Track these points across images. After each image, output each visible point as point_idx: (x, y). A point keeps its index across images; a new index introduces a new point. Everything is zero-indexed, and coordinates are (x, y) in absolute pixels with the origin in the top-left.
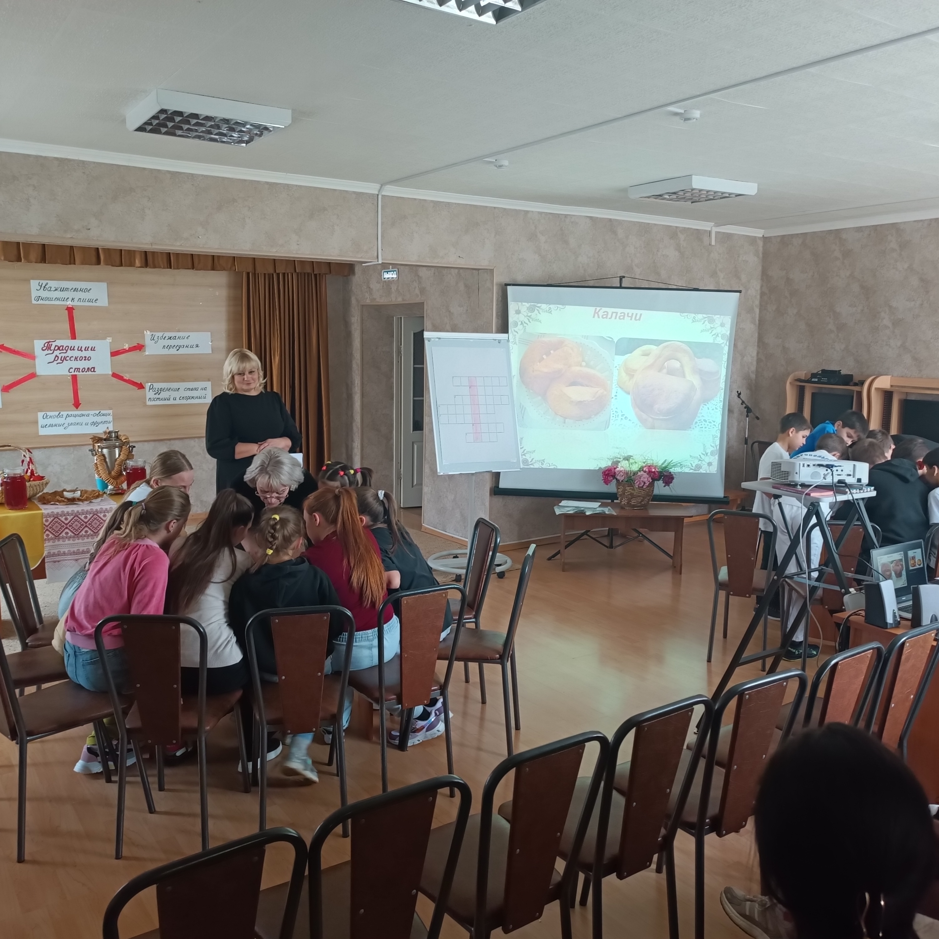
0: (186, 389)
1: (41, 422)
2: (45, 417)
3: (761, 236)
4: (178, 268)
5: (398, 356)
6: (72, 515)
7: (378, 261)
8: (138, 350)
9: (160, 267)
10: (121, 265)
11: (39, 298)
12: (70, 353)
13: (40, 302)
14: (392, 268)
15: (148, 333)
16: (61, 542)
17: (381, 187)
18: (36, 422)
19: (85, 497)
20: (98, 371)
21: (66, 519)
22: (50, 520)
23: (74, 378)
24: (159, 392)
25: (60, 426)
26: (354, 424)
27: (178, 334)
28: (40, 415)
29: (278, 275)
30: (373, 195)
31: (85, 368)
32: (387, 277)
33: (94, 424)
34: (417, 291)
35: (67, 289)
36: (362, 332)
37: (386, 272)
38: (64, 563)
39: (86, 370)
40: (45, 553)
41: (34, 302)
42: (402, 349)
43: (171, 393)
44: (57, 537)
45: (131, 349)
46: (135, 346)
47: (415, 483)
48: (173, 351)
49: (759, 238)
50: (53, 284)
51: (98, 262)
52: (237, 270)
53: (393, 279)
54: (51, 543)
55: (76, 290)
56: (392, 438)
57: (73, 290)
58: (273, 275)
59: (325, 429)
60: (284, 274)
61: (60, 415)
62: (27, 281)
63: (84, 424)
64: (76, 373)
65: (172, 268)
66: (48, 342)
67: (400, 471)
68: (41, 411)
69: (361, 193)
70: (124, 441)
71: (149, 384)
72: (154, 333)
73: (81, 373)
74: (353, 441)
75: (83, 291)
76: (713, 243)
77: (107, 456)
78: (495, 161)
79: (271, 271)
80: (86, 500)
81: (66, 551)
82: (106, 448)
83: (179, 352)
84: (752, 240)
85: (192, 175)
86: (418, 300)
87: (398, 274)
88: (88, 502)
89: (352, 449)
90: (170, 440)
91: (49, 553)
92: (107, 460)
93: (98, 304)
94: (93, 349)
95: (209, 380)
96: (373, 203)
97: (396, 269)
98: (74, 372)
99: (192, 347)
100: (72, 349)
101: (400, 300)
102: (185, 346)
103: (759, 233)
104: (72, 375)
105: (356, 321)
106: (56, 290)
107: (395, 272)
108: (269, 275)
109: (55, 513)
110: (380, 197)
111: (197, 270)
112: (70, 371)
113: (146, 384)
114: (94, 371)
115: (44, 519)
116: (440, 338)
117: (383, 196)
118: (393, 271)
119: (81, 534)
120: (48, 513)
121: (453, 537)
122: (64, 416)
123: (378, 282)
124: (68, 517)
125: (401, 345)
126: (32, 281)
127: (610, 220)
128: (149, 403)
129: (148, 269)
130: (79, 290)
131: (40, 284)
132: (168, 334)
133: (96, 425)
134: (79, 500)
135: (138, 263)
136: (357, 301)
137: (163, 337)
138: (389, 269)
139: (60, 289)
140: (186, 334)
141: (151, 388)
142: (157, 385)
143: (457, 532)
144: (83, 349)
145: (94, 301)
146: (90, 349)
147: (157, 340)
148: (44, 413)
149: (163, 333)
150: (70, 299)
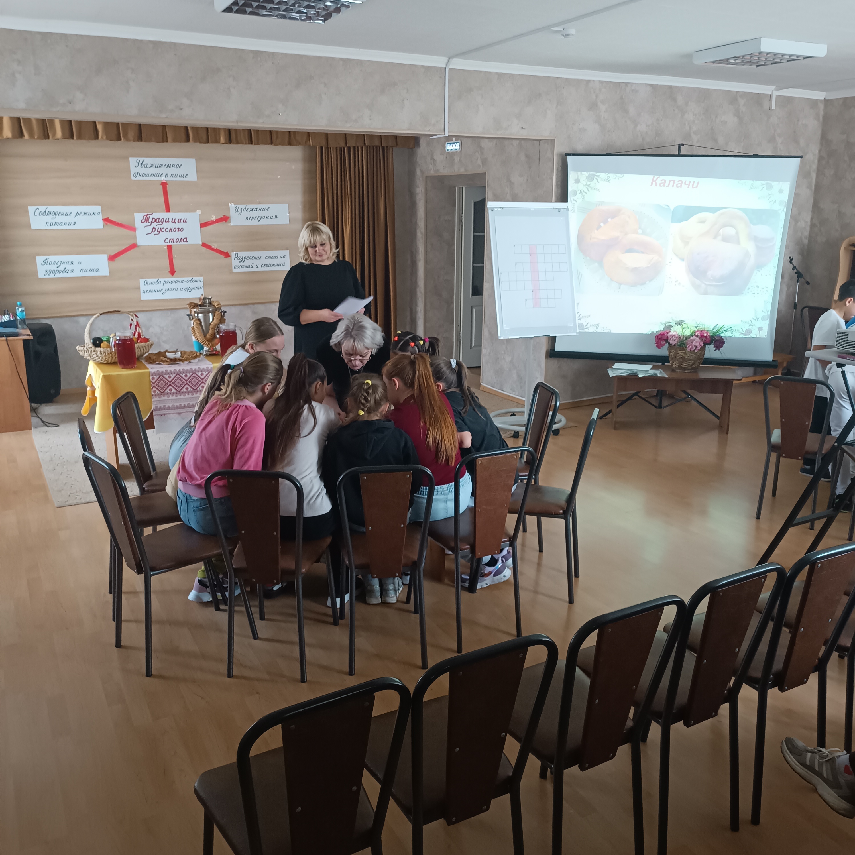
0: (267, 258)
1: (143, 288)
2: (147, 283)
3: (823, 99)
4: (258, 144)
5: (459, 224)
6: (175, 374)
7: (445, 134)
8: (224, 222)
9: (242, 143)
10: (208, 142)
11: (137, 174)
12: (165, 225)
13: (139, 178)
14: (455, 140)
15: (232, 206)
16: (166, 398)
17: (448, 61)
18: (139, 288)
19: (185, 357)
20: (190, 241)
21: (170, 377)
22: (156, 378)
23: (170, 247)
24: (244, 260)
25: (158, 291)
26: (418, 289)
27: (259, 206)
28: (142, 281)
29: (349, 148)
30: (441, 68)
31: (178, 239)
32: (450, 149)
33: (187, 289)
34: (479, 162)
35: (161, 166)
36: (426, 202)
37: (449, 144)
38: (169, 416)
39: (179, 241)
40: (153, 407)
41: (133, 178)
42: (463, 218)
43: (254, 261)
44: (163, 393)
45: (218, 221)
46: (221, 218)
47: (473, 345)
48: (255, 222)
49: (821, 101)
50: (148, 161)
51: (188, 140)
52: (311, 145)
53: (456, 151)
54: (157, 399)
55: (169, 166)
56: (453, 303)
57: (166, 166)
58: (344, 148)
59: (392, 294)
60: (354, 147)
61: (158, 281)
62: (126, 158)
63: (179, 290)
64: (170, 243)
65: (253, 144)
66: (146, 215)
67: (460, 334)
68: (142, 278)
69: (429, 67)
70: (217, 307)
71: (235, 253)
72: (238, 206)
73: (175, 243)
74: (416, 305)
75: (175, 167)
76: (773, 107)
77: (202, 320)
78: (562, 30)
79: (342, 144)
80: (186, 360)
81: (171, 405)
82: (201, 313)
83: (259, 223)
84: (814, 103)
85: (273, 53)
86: (480, 171)
87: (461, 146)
88: (188, 362)
89: (416, 312)
90: (253, 304)
91: (156, 407)
92: (203, 324)
93: (188, 179)
94: (185, 221)
95: (287, 249)
96: (441, 77)
97: (459, 141)
98: (169, 242)
99: (271, 218)
100: (167, 221)
101: (462, 171)
102: (265, 218)
103: (820, 96)
104: (168, 245)
105: (420, 191)
106: (151, 166)
107: (458, 144)
108: (340, 148)
109: (160, 372)
110: (447, 70)
111: (275, 145)
112: (166, 242)
113: (232, 253)
114: (186, 241)
115: (151, 377)
116: (502, 208)
117: (450, 69)
118: (457, 143)
119: (182, 390)
120: (154, 372)
121: (509, 396)
122: (162, 283)
123: (442, 154)
124: (171, 375)
125: (462, 214)
126: (130, 158)
127: (670, 87)
128: (235, 270)
129: (232, 146)
130: (171, 166)
131: (138, 162)
132: (250, 206)
133: (189, 291)
134: (180, 360)
135: (222, 139)
136: (422, 172)
137: (246, 209)
138: (453, 140)
139: (155, 165)
140: (266, 206)
141: (236, 256)
142: (242, 254)
143: (514, 391)
144: (176, 221)
145: (184, 176)
146: (182, 221)
147: (240, 212)
148: (144, 280)
149: (246, 205)
150: (164, 175)
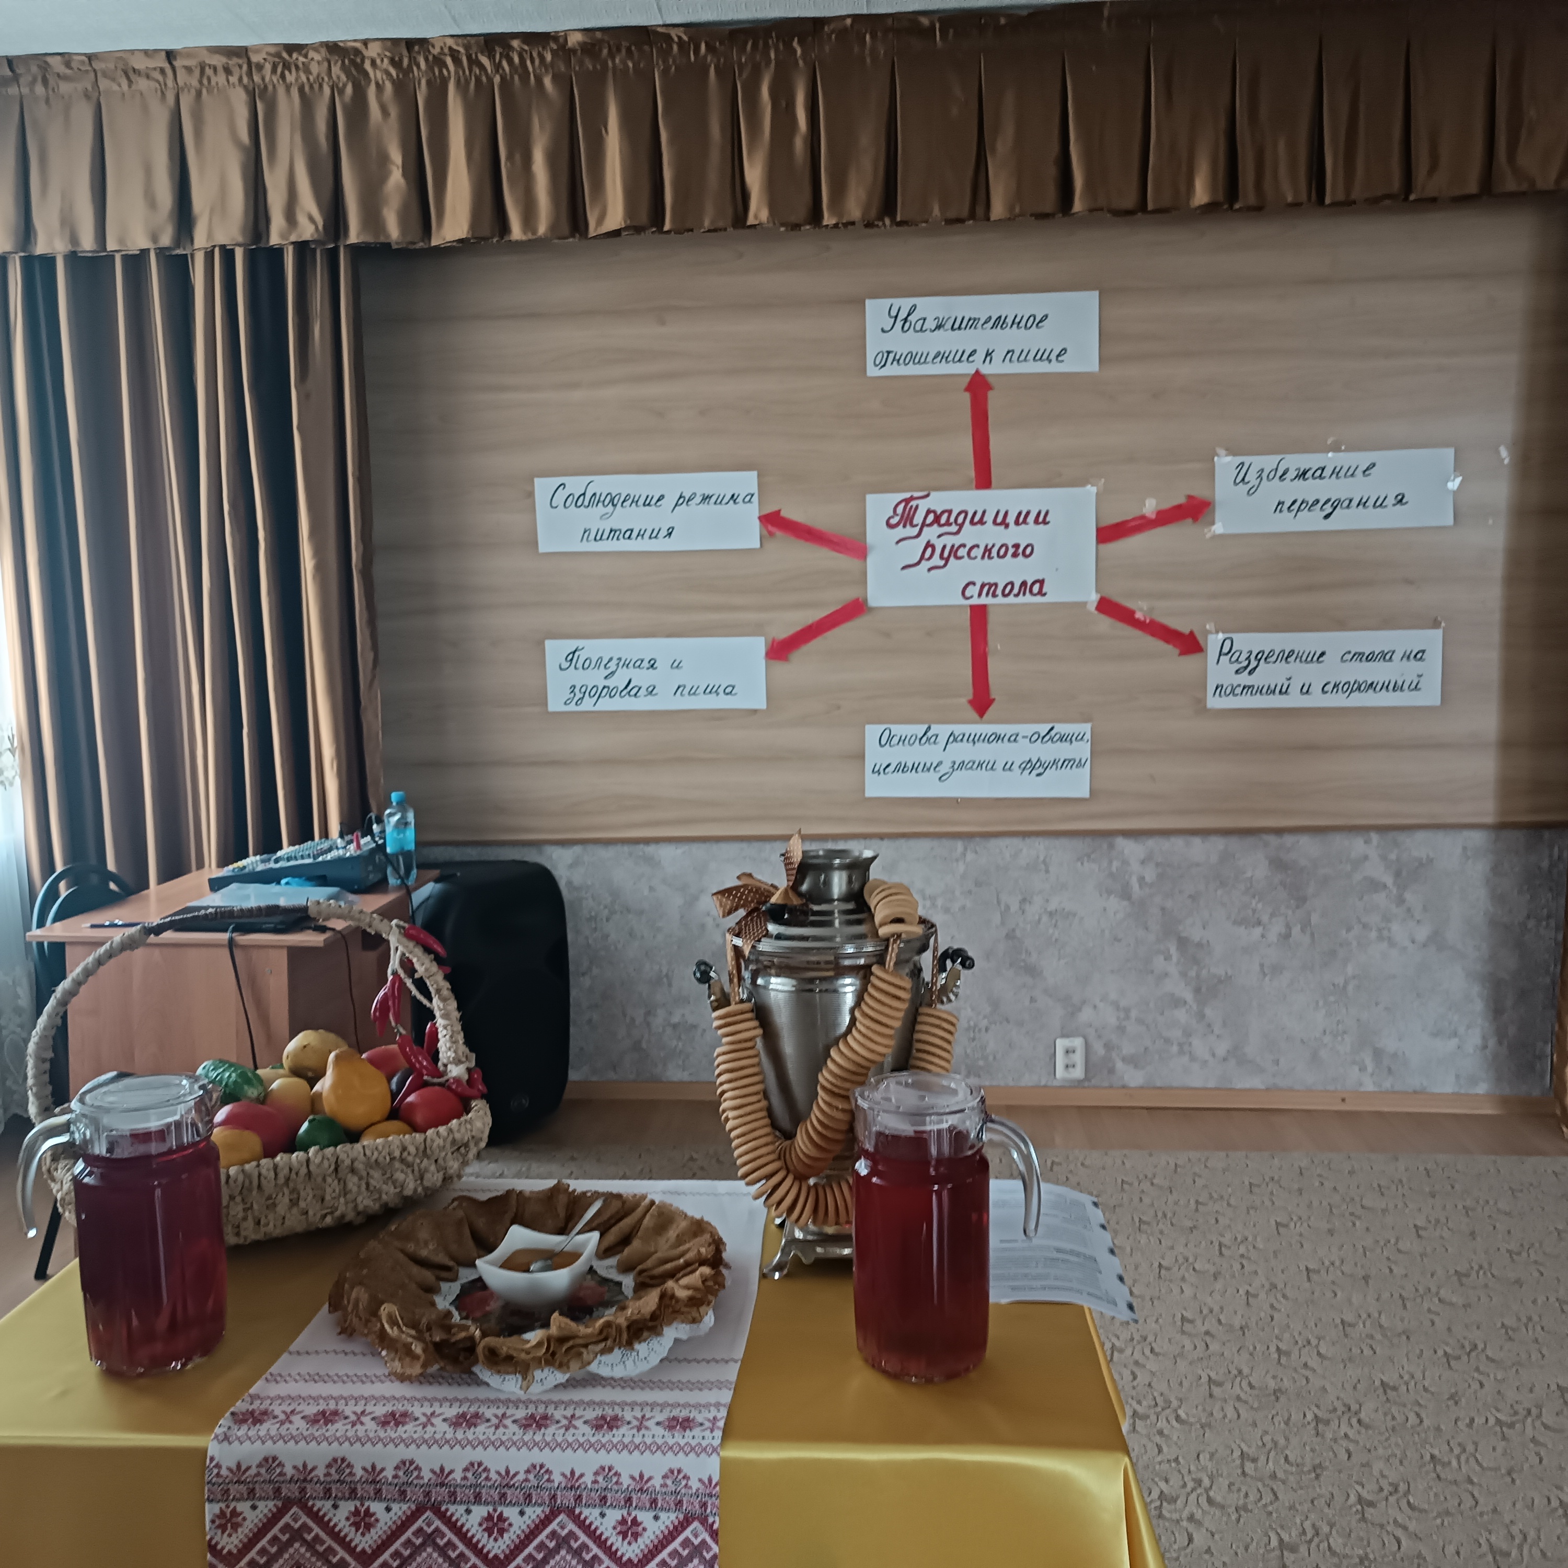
0: (1349, 657)
1: (874, 755)
2: (886, 741)
8: (1190, 521)
11: (887, 357)
12: (970, 534)
13: (892, 370)
15: (1225, 463)
18: (861, 756)
20: (1054, 594)
21: (363, 1521)
22: (250, 1516)
23: (979, 615)
24: (1254, 664)
25: (927, 769)
27: (1331, 459)
28: (873, 732)
31: (1012, 584)
33: (1030, 766)
35: (973, 322)
39: (1016, 591)
41: (872, 371)
43: (1294, 667)
45: (1166, 517)
46: (1179, 507)
48: (1311, 521)
50: (929, 307)
55: (999, 323)
57: (991, 324)
61: (929, 734)
62: (855, 303)
63: (999, 766)
64: (984, 600)
66: (907, 501)
68: (879, 722)
71: (1221, 636)
72: (1247, 460)
73: (1000, 600)
75: (1023, 324)
77: (783, 1017)
82: (784, 970)
83: (1332, 525)
90: (1279, 831)
93: (1067, 365)
94: (1042, 519)
95: (1435, 624)
98: (980, 595)
99: (1379, 504)
100: (977, 519)
102: (1355, 503)
104: (973, 608)
106: (939, 327)
109: (287, 1473)
112: (968, 594)
113: (1211, 637)
114: (1041, 593)
115: (211, 1510)
122: (942, 740)
126: (868, 302)
128: (1214, 702)
130: (1009, 321)
131: (894, 313)
132: (1295, 462)
133: (1034, 772)
137: (1280, 473)
139: (949, 323)
140: (1362, 459)
141: (1225, 650)
142: (1247, 642)
144: (1011, 519)
145: (1053, 357)
146: (1031, 519)
147: (1254, 482)
148: (883, 727)
149: (1279, 457)
150: (980, 355)
